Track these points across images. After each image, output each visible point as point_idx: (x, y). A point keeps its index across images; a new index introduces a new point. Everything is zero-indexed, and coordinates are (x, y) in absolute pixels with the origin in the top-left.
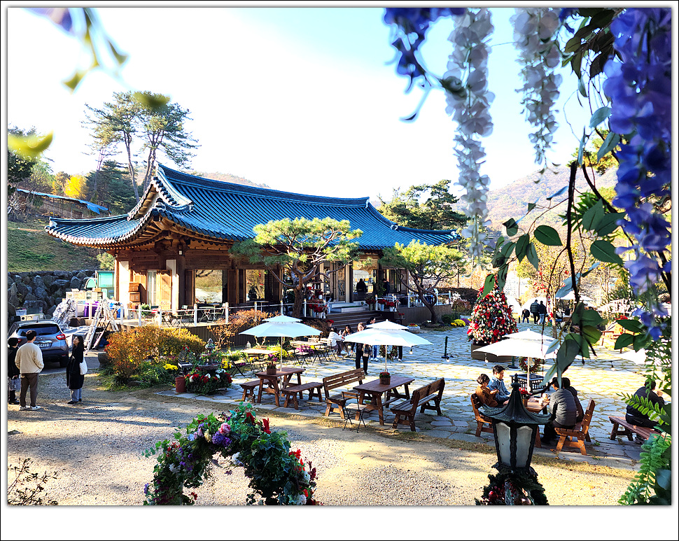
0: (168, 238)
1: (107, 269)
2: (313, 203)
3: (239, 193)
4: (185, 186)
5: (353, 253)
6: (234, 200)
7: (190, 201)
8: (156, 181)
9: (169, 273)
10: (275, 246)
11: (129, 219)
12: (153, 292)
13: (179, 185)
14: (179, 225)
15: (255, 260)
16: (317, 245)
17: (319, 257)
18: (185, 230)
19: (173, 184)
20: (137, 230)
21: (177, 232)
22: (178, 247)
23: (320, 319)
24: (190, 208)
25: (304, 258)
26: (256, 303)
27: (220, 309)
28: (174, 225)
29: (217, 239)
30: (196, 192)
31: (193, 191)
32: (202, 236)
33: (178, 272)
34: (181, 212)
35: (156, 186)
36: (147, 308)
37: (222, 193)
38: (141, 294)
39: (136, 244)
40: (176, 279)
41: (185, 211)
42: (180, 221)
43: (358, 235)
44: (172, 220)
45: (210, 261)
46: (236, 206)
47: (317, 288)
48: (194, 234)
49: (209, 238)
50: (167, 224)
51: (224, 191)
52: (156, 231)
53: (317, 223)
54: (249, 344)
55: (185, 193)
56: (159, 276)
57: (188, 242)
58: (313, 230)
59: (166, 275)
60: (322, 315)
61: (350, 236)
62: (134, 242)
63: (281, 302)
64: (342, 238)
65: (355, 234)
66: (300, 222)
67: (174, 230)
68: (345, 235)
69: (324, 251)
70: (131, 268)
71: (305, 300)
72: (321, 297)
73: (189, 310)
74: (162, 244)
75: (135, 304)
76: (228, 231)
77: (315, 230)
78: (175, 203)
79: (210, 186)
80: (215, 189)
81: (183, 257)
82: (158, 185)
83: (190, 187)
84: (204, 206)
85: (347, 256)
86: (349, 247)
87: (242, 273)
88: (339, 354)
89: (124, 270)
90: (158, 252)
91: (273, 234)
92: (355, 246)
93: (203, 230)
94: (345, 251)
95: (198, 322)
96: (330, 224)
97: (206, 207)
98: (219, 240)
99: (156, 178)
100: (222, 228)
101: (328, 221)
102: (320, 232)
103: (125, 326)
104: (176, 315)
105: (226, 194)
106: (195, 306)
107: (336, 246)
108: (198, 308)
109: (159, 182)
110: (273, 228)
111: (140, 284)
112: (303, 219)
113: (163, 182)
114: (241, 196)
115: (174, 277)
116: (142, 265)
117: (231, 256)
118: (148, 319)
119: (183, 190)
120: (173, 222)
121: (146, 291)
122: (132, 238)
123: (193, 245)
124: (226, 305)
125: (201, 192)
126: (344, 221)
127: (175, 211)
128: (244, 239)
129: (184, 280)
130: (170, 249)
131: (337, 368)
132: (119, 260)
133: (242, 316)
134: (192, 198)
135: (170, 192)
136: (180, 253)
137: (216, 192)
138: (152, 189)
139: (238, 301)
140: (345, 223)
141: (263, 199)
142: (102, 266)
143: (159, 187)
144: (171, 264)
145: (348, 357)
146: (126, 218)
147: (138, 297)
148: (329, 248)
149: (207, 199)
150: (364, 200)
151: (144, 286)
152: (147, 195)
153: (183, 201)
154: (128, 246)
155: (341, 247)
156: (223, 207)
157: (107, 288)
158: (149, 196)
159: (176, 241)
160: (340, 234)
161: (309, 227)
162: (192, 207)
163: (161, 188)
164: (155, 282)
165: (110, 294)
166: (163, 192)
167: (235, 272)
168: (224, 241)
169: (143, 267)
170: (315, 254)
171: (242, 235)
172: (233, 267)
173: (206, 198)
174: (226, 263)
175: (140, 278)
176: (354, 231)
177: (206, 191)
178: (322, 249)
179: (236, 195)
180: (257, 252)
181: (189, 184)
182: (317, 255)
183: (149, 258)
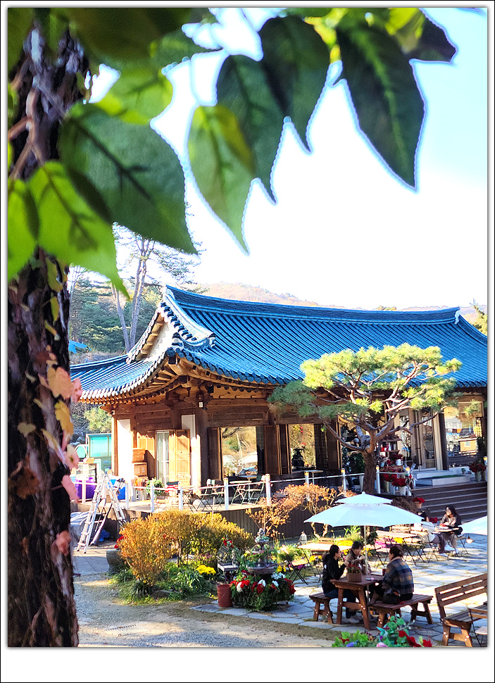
0: (186, 386)
1: (99, 431)
2: (376, 322)
3: (271, 315)
4: (200, 312)
5: (448, 395)
6: (265, 325)
7: (210, 333)
8: (164, 308)
9: (186, 433)
10: (332, 389)
11: (128, 362)
12: (164, 461)
13: (193, 311)
14: (200, 368)
15: (306, 411)
16: (394, 385)
17: (396, 404)
18: (208, 373)
19: (185, 310)
20: (146, 377)
21: (198, 377)
22: (197, 397)
23: (403, 496)
24: (211, 343)
25: (377, 406)
26: (307, 474)
27: (259, 483)
28: (194, 368)
29: (250, 384)
30: (216, 319)
31: (212, 318)
32: (230, 381)
33: (199, 432)
34: (200, 349)
35: (164, 315)
36: (159, 485)
37: (248, 318)
38: (149, 464)
39: (143, 396)
40: (196, 442)
41: (205, 348)
42: (202, 363)
43: (454, 368)
44: (193, 361)
45: (240, 416)
46: (269, 335)
47: (392, 448)
48: (220, 378)
49: (240, 383)
50: (187, 368)
51: (251, 314)
52: (170, 377)
53: (390, 353)
54: (304, 535)
55: (202, 322)
56: (173, 438)
57: (211, 390)
58: (386, 364)
59: (183, 437)
60: (405, 490)
61: (442, 370)
62: (142, 393)
63: (343, 471)
64: (430, 373)
65: (451, 367)
66: (367, 354)
67: (194, 374)
68: (434, 369)
69: (405, 394)
70: (134, 429)
71: (378, 468)
72: (399, 462)
73: (218, 486)
74: (174, 393)
75: (141, 480)
76: (263, 371)
77: (390, 363)
78: (190, 336)
79: (232, 308)
80: (239, 313)
81: (204, 411)
82: (167, 313)
83: (207, 313)
84: (228, 337)
85: (441, 400)
86: (441, 386)
87: (283, 429)
88: (442, 551)
89: (124, 430)
90: (171, 405)
91: (329, 373)
92: (449, 384)
93: (230, 373)
94: (436, 394)
95: (230, 503)
96: (411, 355)
97: (230, 339)
98: (253, 385)
99: (164, 305)
100: (255, 368)
101: (407, 349)
102: (397, 366)
103: (134, 512)
104: (199, 494)
105: (255, 318)
106: (226, 481)
107: (423, 387)
108: (229, 484)
109: (168, 309)
110: (329, 365)
111: (146, 451)
112: (371, 349)
113: (172, 308)
114: (274, 319)
115: (193, 439)
116: (148, 424)
117: (272, 407)
118: (161, 501)
119: (198, 317)
120: (193, 364)
121: (155, 460)
122: (138, 389)
123: (217, 393)
124: (266, 478)
125: (221, 319)
126: (431, 348)
127: (193, 348)
128: (285, 383)
129: (206, 444)
130: (188, 401)
131: (442, 572)
132: (117, 418)
133: (294, 494)
134: (211, 328)
135: (183, 322)
136: (201, 405)
137: (241, 317)
138: (158, 320)
139: (280, 470)
140: (433, 351)
141: (304, 321)
142: (91, 427)
143: (168, 316)
144: (189, 421)
145: (456, 555)
146: (124, 360)
147: (144, 469)
148: (412, 390)
149: (230, 328)
150: (452, 312)
151: (152, 452)
152: (152, 327)
153: (200, 333)
154: (131, 399)
155: (431, 387)
156: (253, 337)
157: (101, 458)
158: (154, 329)
159: (194, 389)
160: (425, 367)
161: (380, 361)
162: (213, 341)
163: (171, 318)
164: (167, 448)
165: (107, 465)
166: (174, 323)
167: (274, 428)
168: (259, 385)
169: (150, 427)
170: (390, 399)
171: (283, 376)
172: (270, 422)
173: (229, 326)
174: (261, 416)
175: (146, 442)
176: (449, 362)
177: (228, 316)
178: (401, 392)
179: (268, 319)
180: (307, 400)
181: (205, 309)
182: (394, 400)
183: (159, 414)
